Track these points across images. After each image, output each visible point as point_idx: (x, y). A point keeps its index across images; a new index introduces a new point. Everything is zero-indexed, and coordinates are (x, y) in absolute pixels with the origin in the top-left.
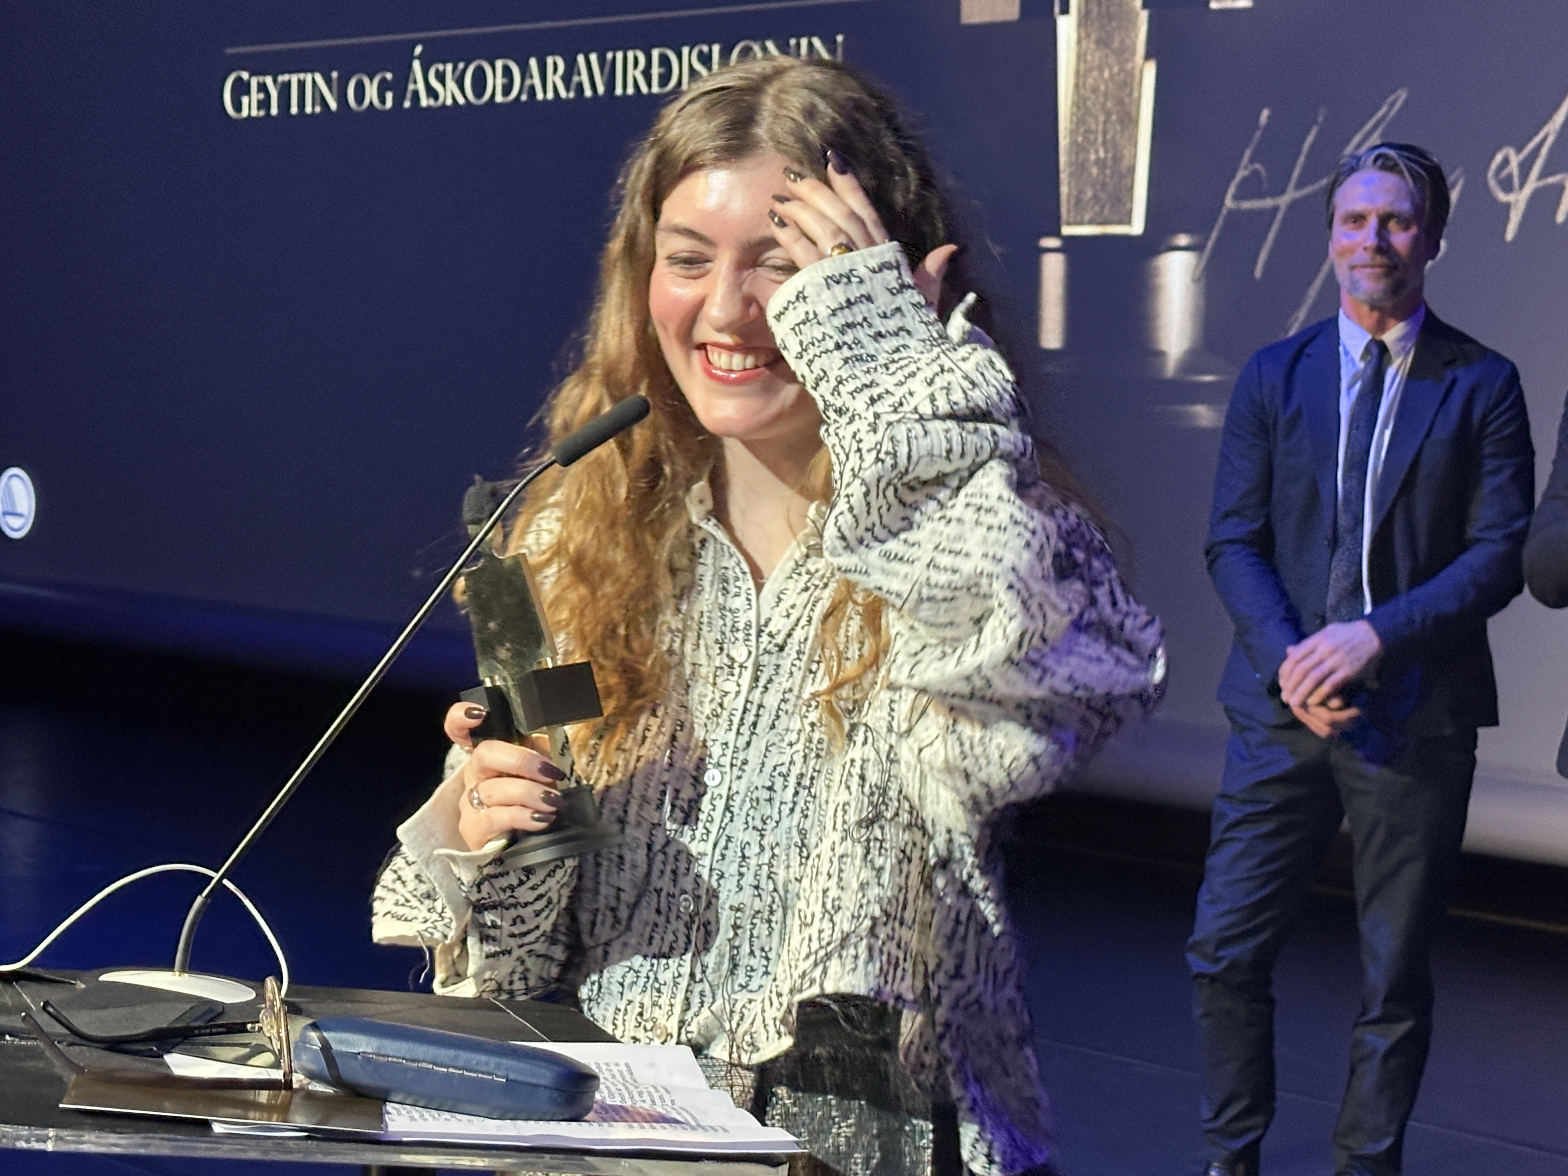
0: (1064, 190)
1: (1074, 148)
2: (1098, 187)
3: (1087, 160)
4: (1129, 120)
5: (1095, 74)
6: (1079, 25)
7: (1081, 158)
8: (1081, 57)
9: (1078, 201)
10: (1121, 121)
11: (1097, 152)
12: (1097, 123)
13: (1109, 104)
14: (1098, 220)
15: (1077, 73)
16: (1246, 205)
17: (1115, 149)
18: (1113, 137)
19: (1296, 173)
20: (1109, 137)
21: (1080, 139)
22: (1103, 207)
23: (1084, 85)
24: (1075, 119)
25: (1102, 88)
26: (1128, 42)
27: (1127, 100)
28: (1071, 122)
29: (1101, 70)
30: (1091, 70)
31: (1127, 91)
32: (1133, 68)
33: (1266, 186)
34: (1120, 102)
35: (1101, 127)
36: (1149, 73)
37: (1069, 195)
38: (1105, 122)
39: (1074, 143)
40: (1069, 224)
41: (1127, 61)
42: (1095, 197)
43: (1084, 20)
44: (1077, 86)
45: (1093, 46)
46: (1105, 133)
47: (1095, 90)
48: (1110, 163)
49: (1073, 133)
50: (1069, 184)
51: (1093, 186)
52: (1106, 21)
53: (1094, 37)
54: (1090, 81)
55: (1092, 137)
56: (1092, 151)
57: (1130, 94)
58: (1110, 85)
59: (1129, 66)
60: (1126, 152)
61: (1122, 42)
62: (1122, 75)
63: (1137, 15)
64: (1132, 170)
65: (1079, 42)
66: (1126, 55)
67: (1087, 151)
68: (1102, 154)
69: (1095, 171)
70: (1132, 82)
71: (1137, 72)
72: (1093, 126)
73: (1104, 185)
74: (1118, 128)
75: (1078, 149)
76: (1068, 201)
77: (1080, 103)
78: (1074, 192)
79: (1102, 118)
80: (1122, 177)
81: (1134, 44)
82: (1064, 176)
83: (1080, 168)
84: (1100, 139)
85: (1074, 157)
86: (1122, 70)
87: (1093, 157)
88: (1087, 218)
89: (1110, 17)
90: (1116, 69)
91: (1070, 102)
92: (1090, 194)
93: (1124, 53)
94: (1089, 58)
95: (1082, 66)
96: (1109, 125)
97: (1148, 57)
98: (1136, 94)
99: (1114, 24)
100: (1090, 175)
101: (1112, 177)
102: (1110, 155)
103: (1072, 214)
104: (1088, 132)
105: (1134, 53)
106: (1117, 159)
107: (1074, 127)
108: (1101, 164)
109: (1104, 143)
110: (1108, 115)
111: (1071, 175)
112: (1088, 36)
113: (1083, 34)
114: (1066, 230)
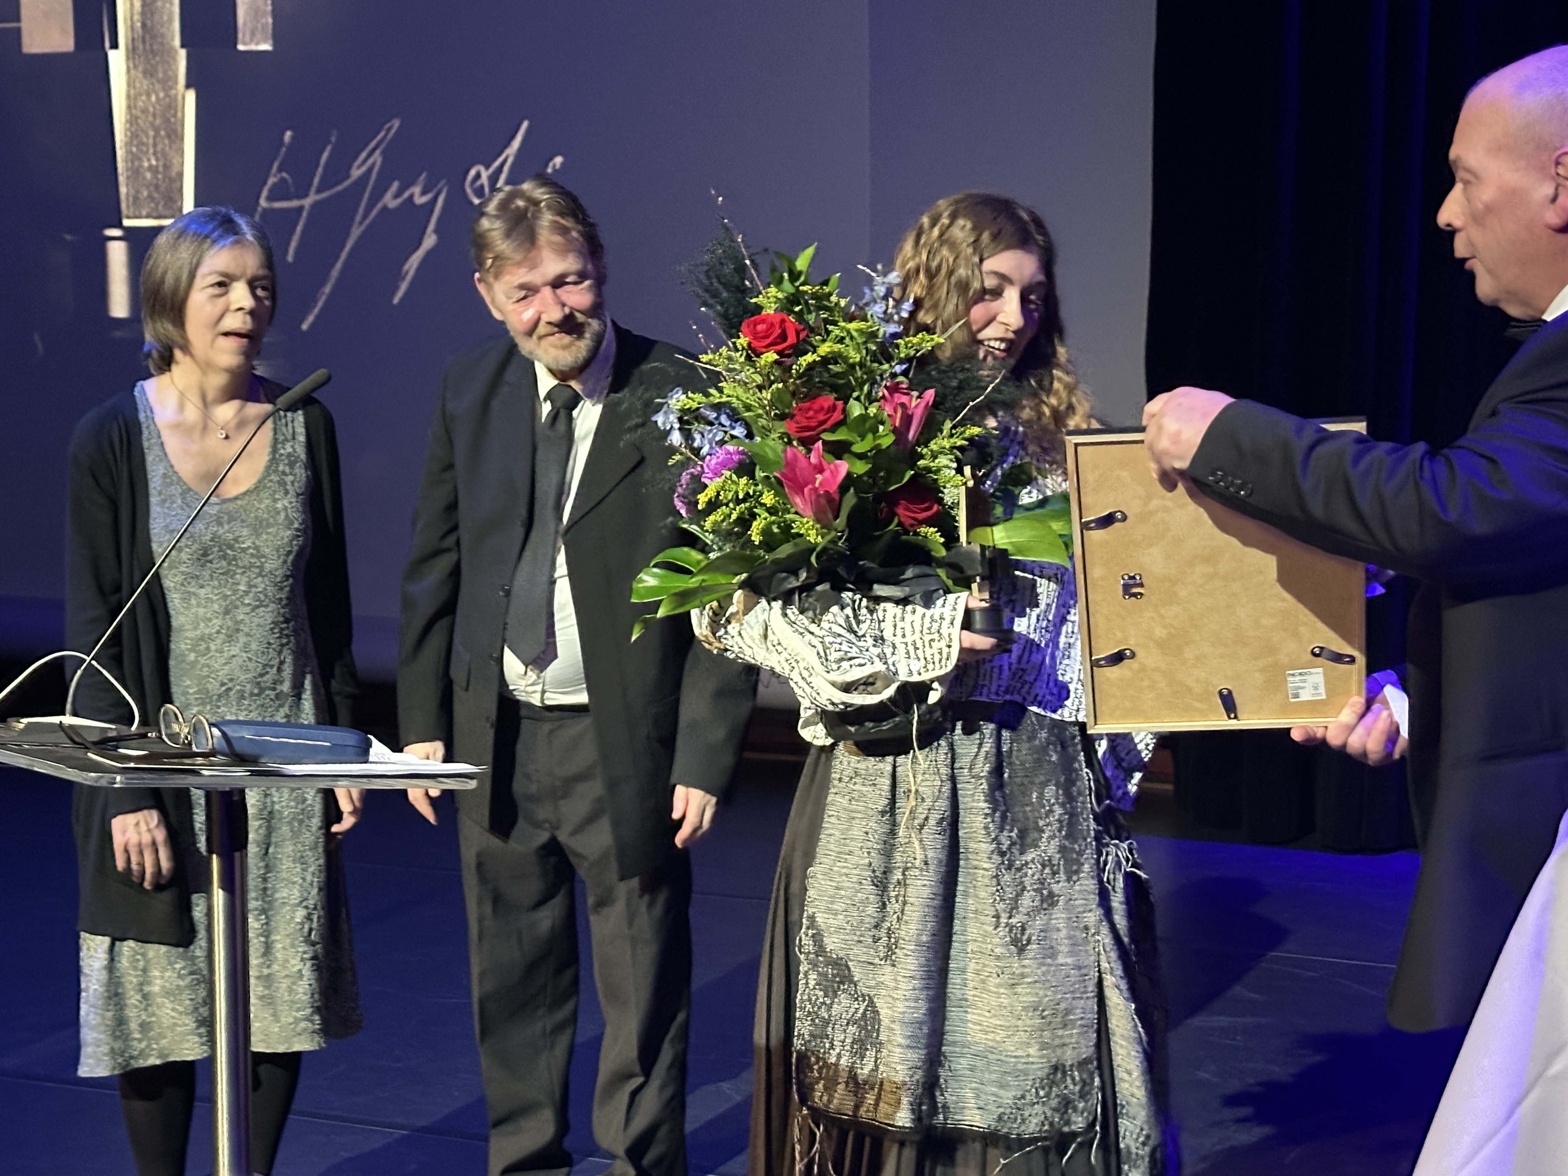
0: (123, 190)
1: (130, 157)
2: (152, 188)
3: (141, 166)
4: (175, 135)
5: (144, 98)
6: (128, 58)
7: (136, 163)
8: (130, 84)
9: (136, 199)
10: (169, 136)
11: (149, 160)
12: (148, 137)
13: (158, 122)
14: (154, 214)
15: (128, 97)
16: (278, 205)
17: (166, 159)
18: (163, 150)
19: (316, 180)
20: (159, 148)
21: (134, 149)
22: (157, 204)
23: (135, 107)
24: (129, 134)
25: (151, 109)
26: (170, 73)
27: (173, 120)
28: (126, 135)
29: (149, 95)
30: (141, 94)
31: (173, 112)
32: (176, 95)
33: (292, 189)
34: (167, 121)
35: (151, 141)
36: (191, 97)
37: (127, 194)
38: (155, 137)
39: (129, 152)
40: (128, 217)
41: (171, 88)
42: (150, 197)
43: (132, 53)
44: (129, 107)
45: (141, 75)
46: (155, 145)
47: (144, 111)
48: (161, 169)
49: (128, 144)
50: (127, 185)
51: (148, 187)
52: (151, 56)
53: (140, 69)
54: (140, 104)
55: (145, 149)
56: (145, 159)
57: (175, 116)
58: (157, 107)
59: (173, 92)
60: (175, 161)
61: (165, 73)
62: (167, 99)
63: (176, 52)
64: (180, 175)
65: (128, 71)
66: (170, 84)
67: (140, 159)
68: (154, 162)
69: (148, 175)
70: (176, 106)
71: (180, 98)
72: (145, 140)
73: (157, 187)
74: (167, 141)
75: (133, 158)
76: (127, 199)
77: (132, 120)
78: (132, 192)
79: (151, 133)
80: (172, 180)
81: (176, 76)
82: (122, 179)
83: (135, 173)
84: (151, 151)
85: (130, 164)
86: (167, 95)
87: (146, 164)
88: (144, 213)
89: (154, 53)
90: (162, 95)
91: (123, 120)
92: (145, 193)
93: (168, 82)
94: (138, 85)
95: (132, 91)
96: (158, 139)
97: (188, 86)
98: (179, 114)
99: (158, 59)
100: (144, 178)
101: (164, 181)
102: (161, 163)
103: (132, 210)
104: (142, 143)
105: (176, 83)
106: (166, 167)
107: (128, 139)
108: (153, 169)
109: (155, 154)
110: (157, 131)
111: (128, 178)
112: (135, 67)
113: (131, 66)
114: (127, 223)
